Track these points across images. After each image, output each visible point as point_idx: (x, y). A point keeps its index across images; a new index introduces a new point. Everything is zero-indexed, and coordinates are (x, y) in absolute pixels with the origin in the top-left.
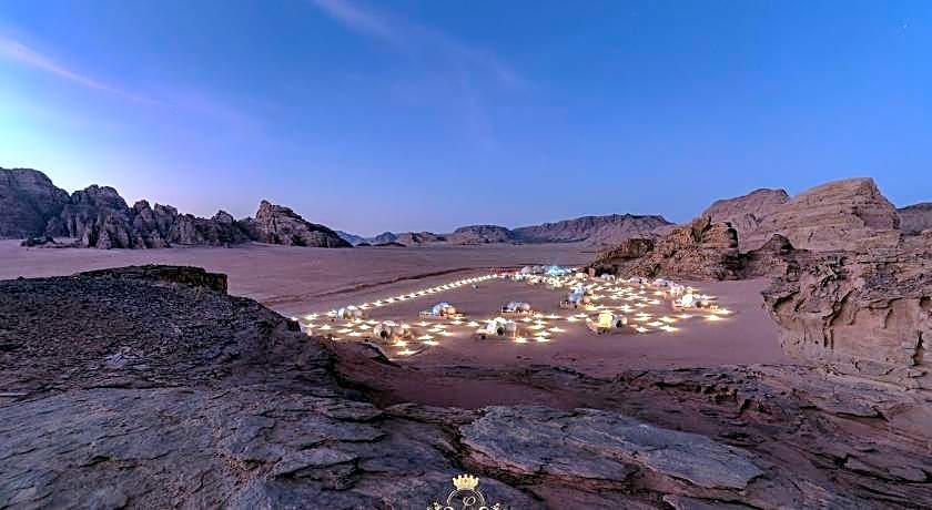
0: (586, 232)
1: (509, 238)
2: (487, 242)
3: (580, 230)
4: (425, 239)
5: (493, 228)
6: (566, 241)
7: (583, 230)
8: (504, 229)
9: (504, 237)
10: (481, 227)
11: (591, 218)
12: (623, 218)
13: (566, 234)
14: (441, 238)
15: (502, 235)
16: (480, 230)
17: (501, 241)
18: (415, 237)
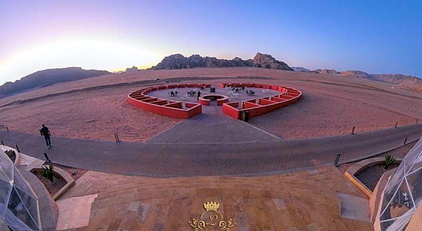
0: (399, 81)
1: (368, 77)
2: (358, 77)
3: (396, 79)
4: (332, 72)
5: (362, 72)
6: (390, 83)
7: (398, 79)
8: (366, 74)
9: (366, 77)
10: (357, 72)
11: (401, 75)
12: (413, 78)
13: (391, 80)
14: (338, 73)
15: (365, 76)
16: (356, 72)
17: (364, 78)
18: (328, 71)
